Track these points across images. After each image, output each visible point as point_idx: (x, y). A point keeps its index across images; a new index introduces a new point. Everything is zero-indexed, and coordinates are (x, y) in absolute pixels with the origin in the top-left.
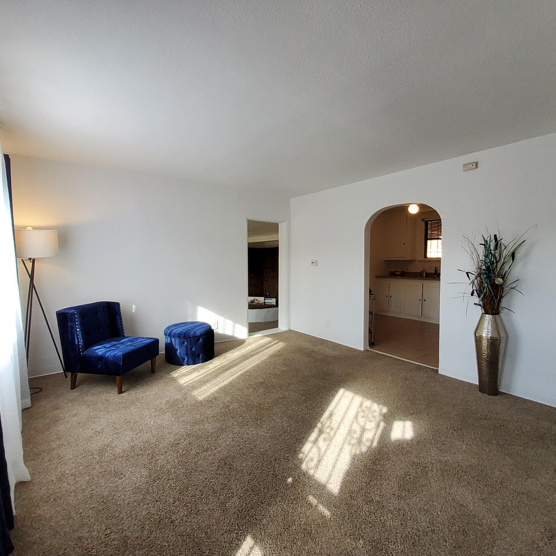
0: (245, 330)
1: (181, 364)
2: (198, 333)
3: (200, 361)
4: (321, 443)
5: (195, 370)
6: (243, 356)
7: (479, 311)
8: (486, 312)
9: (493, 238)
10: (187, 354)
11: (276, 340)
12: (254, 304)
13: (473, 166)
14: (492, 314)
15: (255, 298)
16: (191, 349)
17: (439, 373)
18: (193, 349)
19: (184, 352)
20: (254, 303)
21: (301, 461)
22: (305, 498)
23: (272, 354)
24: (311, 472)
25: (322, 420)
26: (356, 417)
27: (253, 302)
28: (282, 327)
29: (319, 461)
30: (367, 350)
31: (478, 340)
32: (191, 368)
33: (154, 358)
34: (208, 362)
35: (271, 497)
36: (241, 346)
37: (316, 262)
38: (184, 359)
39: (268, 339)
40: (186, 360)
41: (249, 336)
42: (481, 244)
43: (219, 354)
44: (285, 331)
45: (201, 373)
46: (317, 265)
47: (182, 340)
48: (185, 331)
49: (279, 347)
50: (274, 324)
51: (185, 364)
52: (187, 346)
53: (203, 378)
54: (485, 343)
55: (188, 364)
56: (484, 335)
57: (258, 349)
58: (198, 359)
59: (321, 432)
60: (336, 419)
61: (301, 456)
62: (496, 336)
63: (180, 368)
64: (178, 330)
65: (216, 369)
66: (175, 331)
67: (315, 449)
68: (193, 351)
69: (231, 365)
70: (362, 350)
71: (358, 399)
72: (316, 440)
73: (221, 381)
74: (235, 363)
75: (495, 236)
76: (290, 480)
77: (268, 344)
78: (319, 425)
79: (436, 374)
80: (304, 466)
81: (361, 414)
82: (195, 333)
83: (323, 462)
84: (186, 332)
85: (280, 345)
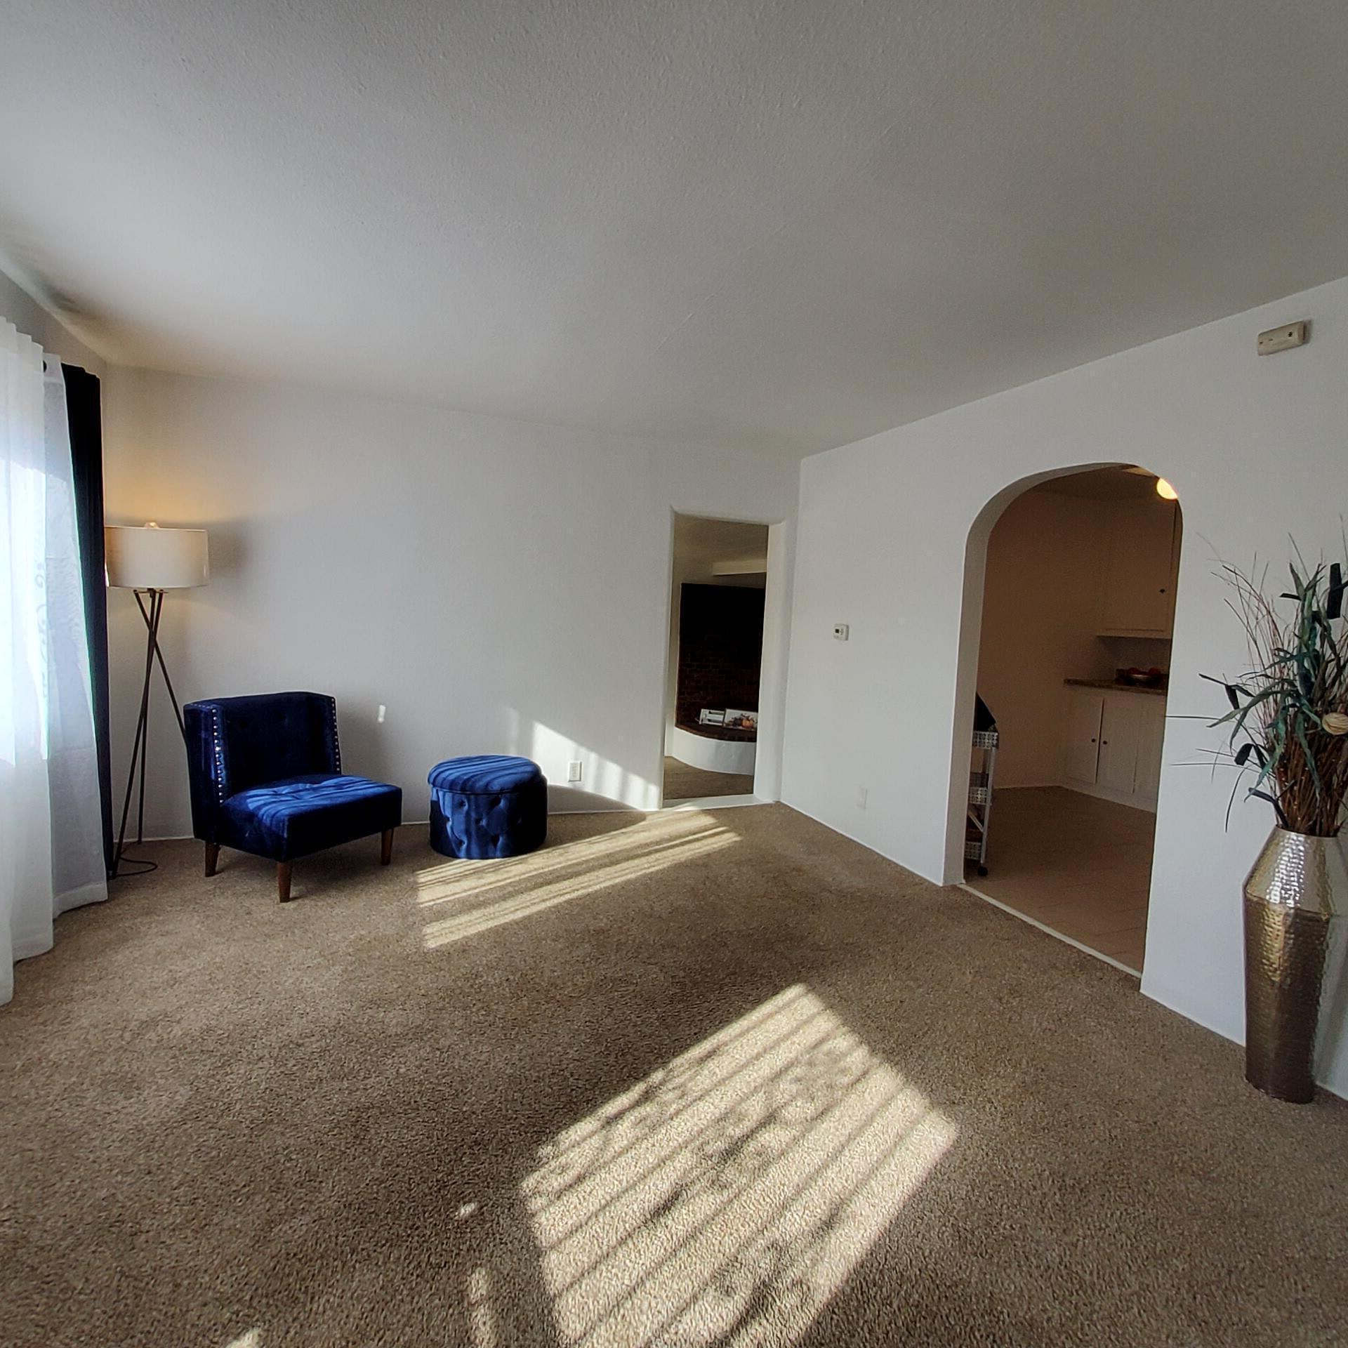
0: (655, 792)
1: (454, 856)
2: (496, 786)
3: (498, 853)
4: (624, 1130)
5: (477, 872)
6: (608, 855)
7: (1267, 816)
8: (1287, 823)
9: (1327, 573)
10: (468, 832)
11: (725, 826)
12: (741, 728)
13: (1290, 335)
14: (1310, 832)
15: (744, 712)
16: (478, 821)
17: (1141, 991)
18: (484, 823)
19: (463, 827)
20: (741, 725)
21: (534, 1164)
22: (462, 1272)
23: (683, 860)
24: (536, 1204)
25: (678, 1061)
26: (778, 1075)
27: (739, 722)
28: (762, 794)
29: (580, 1179)
30: (955, 888)
31: (1254, 912)
32: (473, 867)
33: (390, 831)
34: (520, 857)
35: (387, 1242)
36: (624, 830)
37: (845, 630)
38: (461, 843)
39: (708, 820)
40: (464, 846)
41: (664, 806)
43: (559, 841)
44: (770, 805)
45: (483, 881)
46: (847, 639)
47: (457, 797)
48: (465, 777)
49: (715, 846)
50: (743, 783)
51: (463, 853)
52: (468, 814)
53: (477, 896)
54: (1276, 924)
55: (469, 857)
56: (1274, 896)
57: (657, 843)
58: (491, 847)
59: (646, 1097)
60: (718, 1067)
61: (546, 1150)
62: (1313, 906)
63: (451, 861)
64: (453, 774)
65: (523, 877)
66: (444, 775)
68: (482, 826)
69: (563, 872)
70: (941, 885)
71: (825, 1023)
72: (619, 1116)
73: (512, 909)
74: (575, 869)
75: (1335, 569)
76: (466, 1210)
77: (694, 834)
78: (657, 1076)
80: (529, 1183)
81: (798, 1071)
82: (488, 784)
83: (587, 1186)
84: (469, 779)
85: (729, 838)
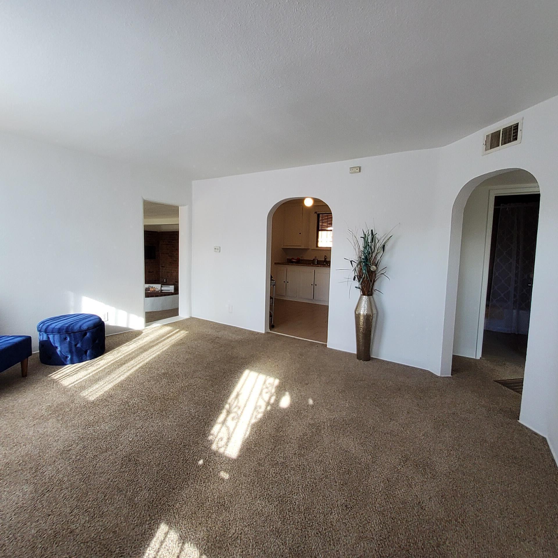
0: (142, 320)
1: (63, 364)
2: (85, 327)
3: (88, 358)
4: (230, 423)
5: (82, 368)
6: (141, 348)
7: (359, 292)
9: (370, 233)
10: (71, 352)
11: (178, 329)
12: (149, 292)
13: (357, 169)
14: (368, 295)
15: (150, 285)
16: (76, 345)
17: (327, 347)
18: (79, 345)
19: (67, 349)
20: (149, 290)
21: (211, 443)
22: (216, 475)
23: (173, 343)
24: (221, 450)
25: (229, 401)
26: (261, 394)
28: (183, 315)
29: (229, 439)
30: (268, 333)
31: (357, 317)
32: (77, 367)
33: (26, 359)
34: (100, 357)
35: (183, 481)
36: (137, 338)
37: (219, 248)
38: (67, 357)
39: (168, 328)
40: (69, 358)
41: (146, 326)
42: (361, 237)
43: (111, 348)
44: (187, 319)
45: (89, 371)
46: (220, 252)
47: (63, 336)
48: (67, 325)
49: (181, 336)
50: (174, 312)
51: (68, 362)
52: (70, 343)
53: (93, 376)
54: (362, 318)
55: (72, 363)
56: (362, 313)
57: (157, 339)
58: (84, 355)
59: (229, 412)
60: (242, 399)
61: (210, 438)
62: (370, 313)
63: (64, 367)
64: (58, 325)
65: (108, 364)
66: (53, 326)
67: (224, 429)
68: (78, 347)
69: (127, 358)
70: (264, 332)
71: (262, 377)
72: (225, 420)
73: (117, 377)
74: (131, 356)
75: (372, 230)
76: (201, 462)
77: (169, 334)
78: (227, 406)
79: (325, 348)
80: (214, 447)
81: (265, 391)
82: (80, 327)
83: (233, 440)
84: (69, 326)
85: (183, 334)
